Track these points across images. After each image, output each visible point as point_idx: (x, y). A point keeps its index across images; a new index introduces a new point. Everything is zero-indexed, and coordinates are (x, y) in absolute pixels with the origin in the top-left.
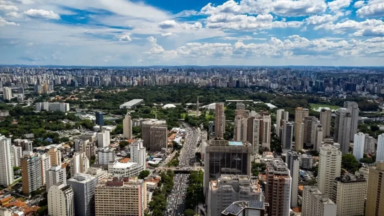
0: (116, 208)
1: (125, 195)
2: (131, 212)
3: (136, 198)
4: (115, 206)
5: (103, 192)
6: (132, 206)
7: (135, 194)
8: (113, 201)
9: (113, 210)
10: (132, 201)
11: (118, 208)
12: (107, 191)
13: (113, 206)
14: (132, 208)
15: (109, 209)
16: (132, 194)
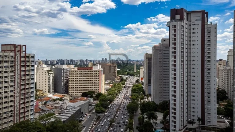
0: (83, 86)
1: (90, 76)
2: (94, 88)
3: (97, 78)
4: (83, 84)
5: (75, 74)
6: (95, 84)
7: (97, 75)
8: (81, 80)
9: (81, 87)
10: (94, 80)
11: (85, 86)
12: (77, 73)
13: (81, 84)
14: (95, 86)
15: (78, 86)
16: (95, 75)
